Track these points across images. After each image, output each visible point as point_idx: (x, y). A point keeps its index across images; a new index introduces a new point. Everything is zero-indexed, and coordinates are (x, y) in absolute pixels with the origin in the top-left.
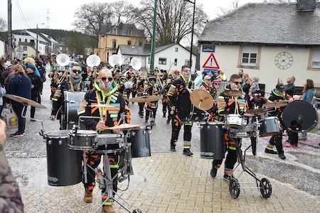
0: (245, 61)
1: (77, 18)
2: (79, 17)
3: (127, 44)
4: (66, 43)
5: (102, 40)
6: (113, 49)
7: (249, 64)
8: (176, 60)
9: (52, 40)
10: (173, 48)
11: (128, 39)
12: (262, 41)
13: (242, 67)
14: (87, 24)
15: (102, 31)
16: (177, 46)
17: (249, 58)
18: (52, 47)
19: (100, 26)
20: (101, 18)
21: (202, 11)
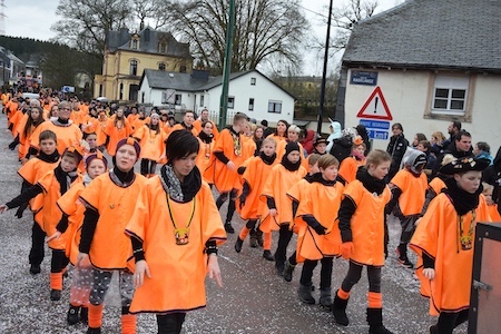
0: (440, 104)
1: (60, 18)
2: (66, 16)
3: (157, 68)
4: (38, 64)
5: (110, 61)
6: (130, 78)
7: (448, 111)
8: (252, 102)
9: (11, 56)
10: (247, 79)
11: (160, 59)
12: (479, 64)
13: (433, 117)
14: (82, 30)
15: (110, 43)
16: (254, 75)
17: (450, 99)
18: (11, 69)
19: (106, 33)
20: (108, 19)
21: (297, 13)
